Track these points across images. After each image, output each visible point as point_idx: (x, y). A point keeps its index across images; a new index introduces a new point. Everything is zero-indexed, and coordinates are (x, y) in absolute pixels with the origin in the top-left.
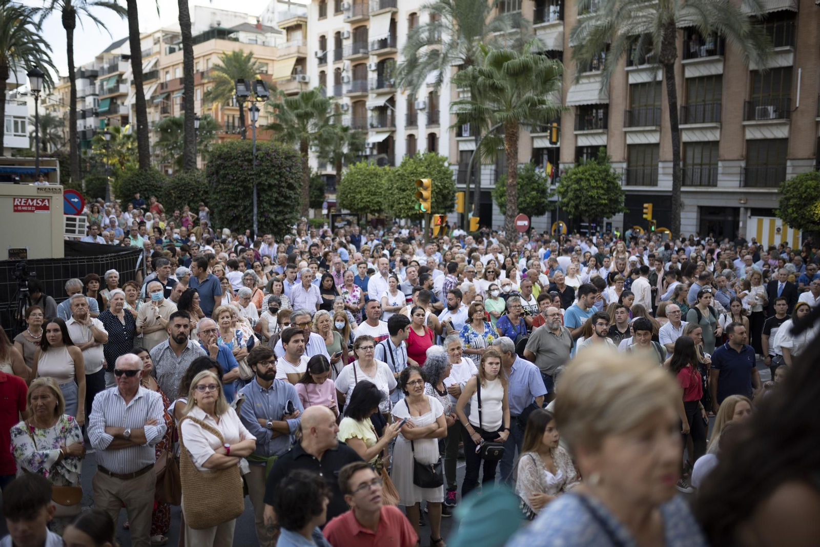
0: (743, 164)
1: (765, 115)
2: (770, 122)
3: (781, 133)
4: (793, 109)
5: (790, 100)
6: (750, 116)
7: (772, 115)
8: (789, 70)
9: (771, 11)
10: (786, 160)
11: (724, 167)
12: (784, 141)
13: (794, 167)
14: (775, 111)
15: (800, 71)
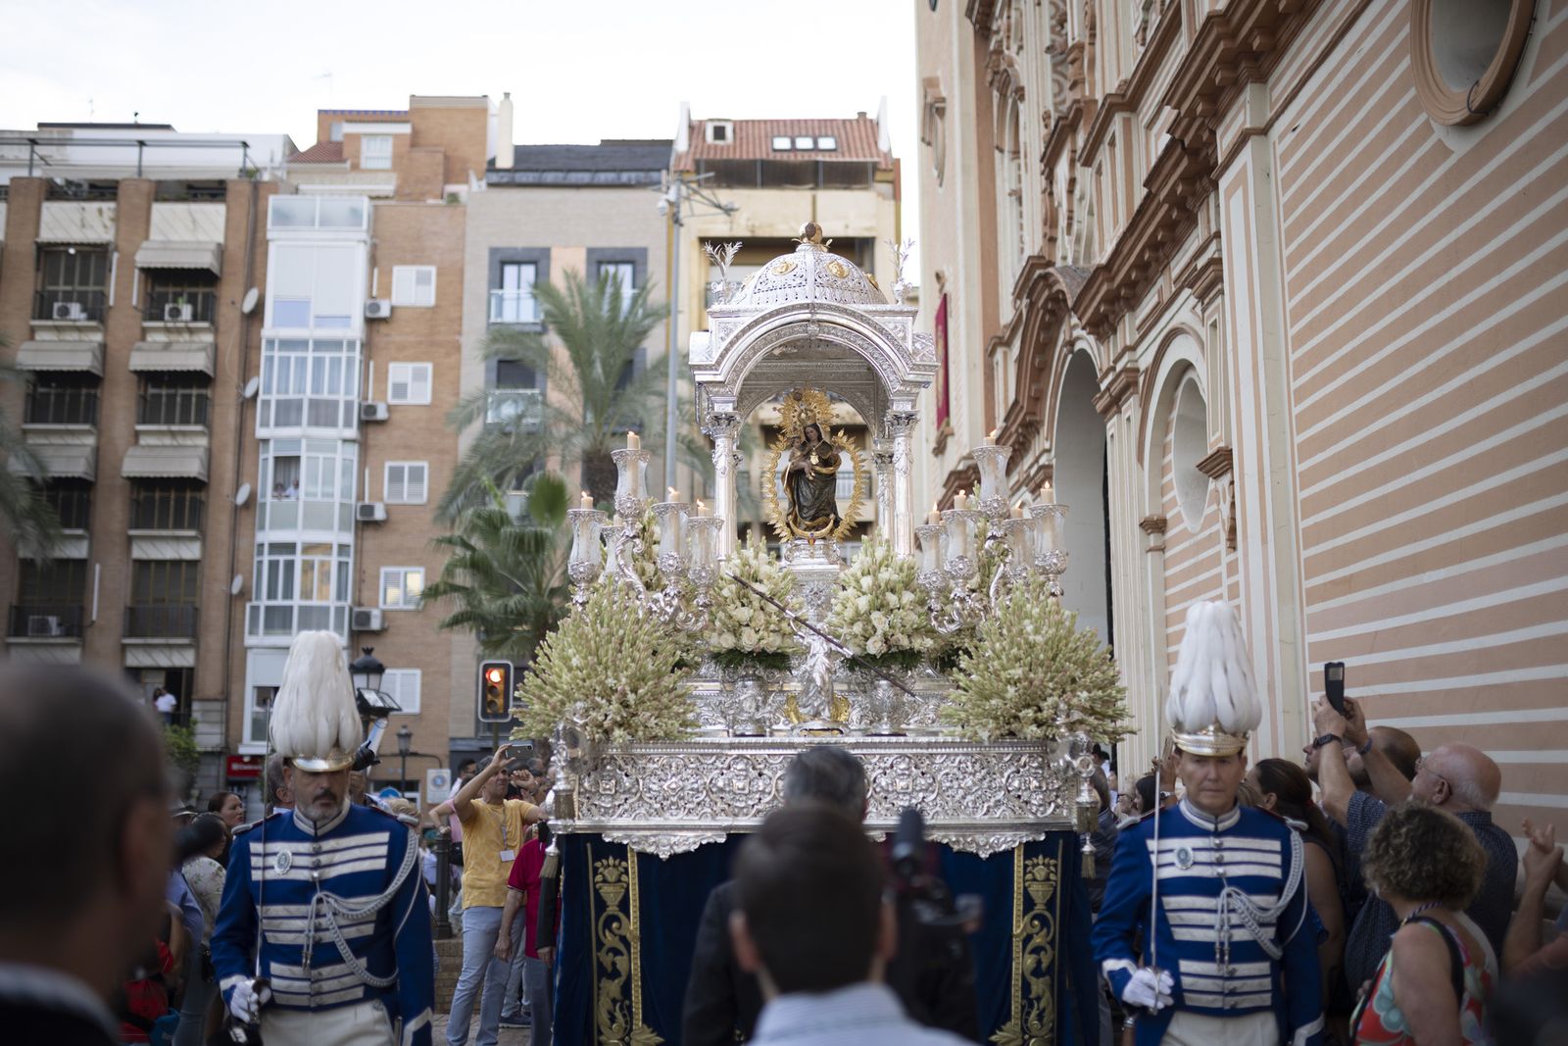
1: (43, 629)
2: (51, 641)
4: (86, 623)
5: (82, 610)
7: (55, 631)
8: (81, 564)
9: (56, 475)
14: (60, 625)
15: (98, 567)
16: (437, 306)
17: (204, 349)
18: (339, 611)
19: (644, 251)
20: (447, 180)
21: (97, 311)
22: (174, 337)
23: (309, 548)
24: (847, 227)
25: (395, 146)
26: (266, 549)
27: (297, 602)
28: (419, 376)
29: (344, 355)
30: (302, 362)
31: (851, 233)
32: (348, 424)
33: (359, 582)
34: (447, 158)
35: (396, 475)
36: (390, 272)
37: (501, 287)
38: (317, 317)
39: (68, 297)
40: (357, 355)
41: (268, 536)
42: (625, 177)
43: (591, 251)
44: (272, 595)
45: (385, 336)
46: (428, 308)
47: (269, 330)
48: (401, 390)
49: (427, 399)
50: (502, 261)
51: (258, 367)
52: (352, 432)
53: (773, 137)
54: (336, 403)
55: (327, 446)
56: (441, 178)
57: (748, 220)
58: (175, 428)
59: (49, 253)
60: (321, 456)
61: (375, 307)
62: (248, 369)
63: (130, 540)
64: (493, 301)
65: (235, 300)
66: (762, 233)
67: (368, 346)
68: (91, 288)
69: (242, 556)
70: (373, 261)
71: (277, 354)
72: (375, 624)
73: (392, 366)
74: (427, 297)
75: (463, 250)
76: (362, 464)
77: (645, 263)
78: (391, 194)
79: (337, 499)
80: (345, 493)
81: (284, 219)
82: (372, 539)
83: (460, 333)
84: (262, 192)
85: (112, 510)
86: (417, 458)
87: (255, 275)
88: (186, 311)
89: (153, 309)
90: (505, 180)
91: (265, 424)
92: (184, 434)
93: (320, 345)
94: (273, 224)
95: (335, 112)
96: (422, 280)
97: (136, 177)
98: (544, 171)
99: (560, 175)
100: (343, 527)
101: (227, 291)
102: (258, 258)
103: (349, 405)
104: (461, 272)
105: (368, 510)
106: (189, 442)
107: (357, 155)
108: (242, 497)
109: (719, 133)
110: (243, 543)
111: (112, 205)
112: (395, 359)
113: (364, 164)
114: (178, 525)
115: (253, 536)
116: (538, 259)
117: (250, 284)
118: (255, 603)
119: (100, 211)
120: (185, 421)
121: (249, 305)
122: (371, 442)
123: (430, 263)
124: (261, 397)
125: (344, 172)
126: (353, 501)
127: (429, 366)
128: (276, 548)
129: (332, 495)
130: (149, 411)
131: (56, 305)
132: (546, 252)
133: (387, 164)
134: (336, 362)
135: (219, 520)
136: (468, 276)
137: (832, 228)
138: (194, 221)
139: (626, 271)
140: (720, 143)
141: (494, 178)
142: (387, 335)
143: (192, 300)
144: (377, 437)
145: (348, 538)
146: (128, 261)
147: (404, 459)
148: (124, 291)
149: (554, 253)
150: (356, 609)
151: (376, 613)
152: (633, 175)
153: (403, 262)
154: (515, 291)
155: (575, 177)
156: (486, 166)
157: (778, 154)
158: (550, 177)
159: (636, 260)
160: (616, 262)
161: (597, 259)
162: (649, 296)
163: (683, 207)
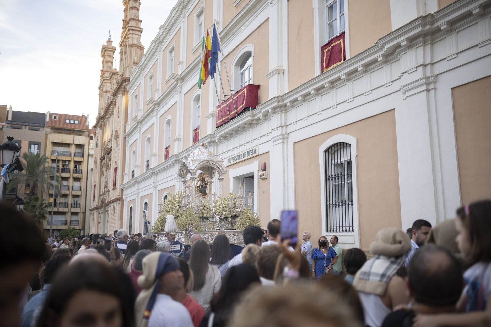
19: (40, 143)
24: (80, 142)
31: (80, 144)
42: (35, 125)
43: (29, 142)
53: (66, 119)
57: (61, 140)
66: (63, 142)
75: (3, 139)
77: (40, 145)
90: (10, 123)
98: (18, 122)
99: (22, 123)
109: (55, 117)
116: (19, 143)
132: (20, 141)
137: (77, 142)
139: (36, 146)
140: (55, 119)
141: (8, 122)
149: (22, 141)
152: (37, 125)
155: (25, 124)
156: (6, 120)
157: (67, 124)
158: (20, 123)
159: (39, 144)
160: (35, 144)
161: (31, 143)
162: (41, 151)
163: (48, 136)
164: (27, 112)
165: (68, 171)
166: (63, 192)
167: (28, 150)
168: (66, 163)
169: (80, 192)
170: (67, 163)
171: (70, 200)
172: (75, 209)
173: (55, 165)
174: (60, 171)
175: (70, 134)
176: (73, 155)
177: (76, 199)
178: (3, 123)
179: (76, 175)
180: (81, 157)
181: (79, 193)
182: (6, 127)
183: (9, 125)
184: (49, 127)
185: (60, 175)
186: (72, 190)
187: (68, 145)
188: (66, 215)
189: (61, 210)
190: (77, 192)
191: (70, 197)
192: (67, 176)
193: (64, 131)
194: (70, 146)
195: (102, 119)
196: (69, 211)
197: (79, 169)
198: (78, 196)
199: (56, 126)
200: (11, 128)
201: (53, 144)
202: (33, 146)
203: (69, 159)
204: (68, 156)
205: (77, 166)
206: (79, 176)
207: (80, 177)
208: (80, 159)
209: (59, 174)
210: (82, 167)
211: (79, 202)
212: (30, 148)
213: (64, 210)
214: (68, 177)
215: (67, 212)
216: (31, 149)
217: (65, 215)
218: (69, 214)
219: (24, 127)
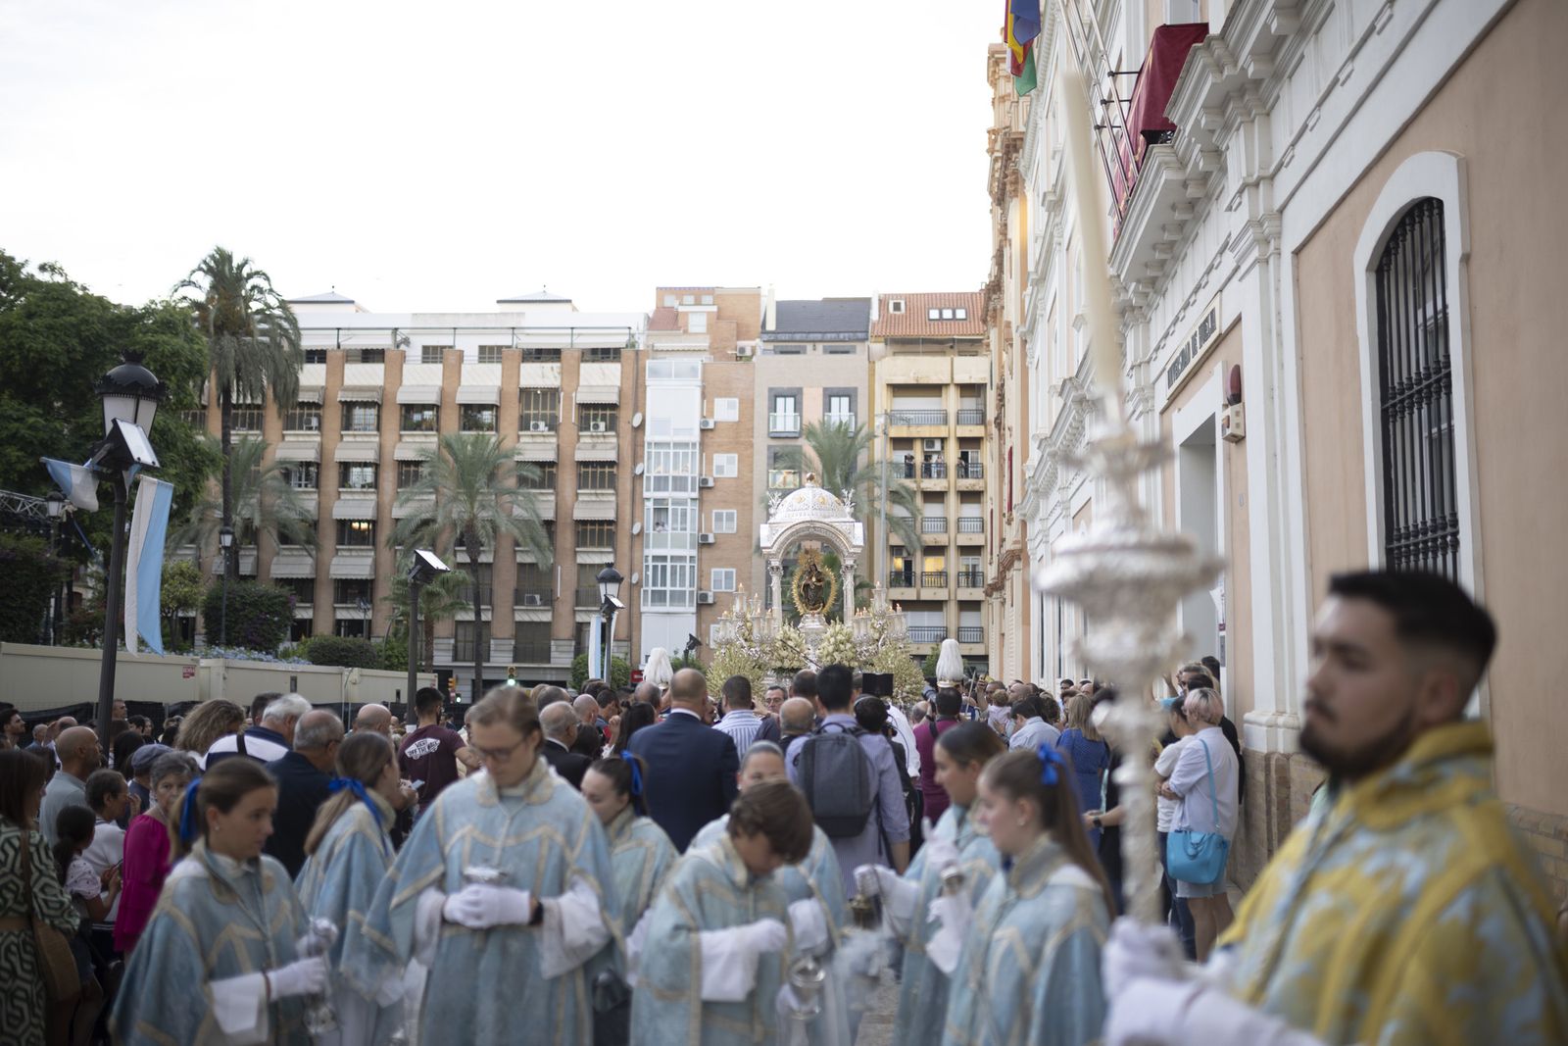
0: (513, 642)
1: (532, 601)
2: (537, 608)
3: (546, 617)
4: (554, 598)
5: (552, 591)
6: (518, 599)
7: (539, 603)
8: (551, 567)
10: (550, 640)
11: (496, 645)
12: (548, 624)
13: (557, 646)
14: (541, 600)
15: (559, 568)
16: (739, 421)
17: (613, 449)
18: (691, 593)
19: (855, 390)
20: (738, 339)
21: (553, 425)
22: (595, 440)
23: (673, 558)
24: (971, 377)
25: (708, 320)
26: (650, 559)
27: (668, 588)
28: (730, 462)
29: (690, 451)
30: (667, 455)
31: (973, 381)
32: (693, 490)
33: (700, 577)
34: (738, 324)
35: (719, 517)
36: (713, 402)
37: (775, 412)
38: (674, 429)
39: (536, 417)
40: (697, 450)
41: (651, 551)
42: (842, 336)
43: (825, 389)
44: (654, 584)
45: (710, 438)
46: (735, 422)
47: (650, 436)
48: (720, 469)
49: (735, 475)
50: (775, 395)
51: (643, 457)
52: (695, 495)
53: (929, 309)
54: (686, 478)
55: (683, 502)
56: (735, 338)
57: (915, 374)
58: (599, 491)
59: (526, 393)
60: (680, 507)
61: (707, 423)
62: (636, 458)
63: (576, 553)
64: (771, 418)
65: (629, 419)
66: (922, 382)
67: (702, 444)
68: (548, 412)
69: (636, 562)
70: (704, 396)
71: (653, 450)
72: (710, 600)
73: (715, 456)
74: (733, 415)
75: (753, 389)
76: (700, 511)
77: (856, 396)
78: (707, 348)
79: (688, 532)
80: (692, 529)
81: (655, 373)
82: (706, 553)
83: (753, 437)
84: (640, 357)
85: (566, 537)
86: (731, 508)
87: (638, 405)
88: (602, 425)
89: (584, 425)
90: (772, 338)
91: (648, 490)
92: (603, 494)
93: (677, 445)
94: (649, 377)
95: (666, 288)
96: (730, 406)
97: (569, 347)
98: (794, 333)
99: (804, 335)
100: (692, 547)
101: (624, 414)
102: (640, 395)
103: (693, 479)
104: (753, 401)
105: (705, 537)
106: (605, 498)
107: (686, 325)
108: (636, 530)
109: (897, 307)
110: (637, 555)
111: (558, 365)
112: (717, 452)
113: (691, 330)
114: (600, 544)
115: (642, 551)
116: (796, 394)
117: (635, 411)
118: (645, 588)
119: (552, 368)
120: (602, 486)
121: (636, 422)
122: (705, 499)
123: (735, 397)
124: (645, 475)
125: (679, 335)
126: (696, 532)
127: (736, 456)
128: (655, 558)
129: (685, 529)
130: (583, 482)
131: (532, 423)
132: (800, 390)
133: (704, 329)
134: (685, 455)
135: (623, 542)
136: (756, 404)
137: (962, 378)
138: (604, 374)
139: (845, 401)
140: (897, 313)
141: (766, 337)
142: (712, 438)
143: (603, 419)
144: (708, 496)
145: (694, 553)
146: (569, 398)
147: (723, 508)
148: (567, 415)
149: (805, 390)
150: (700, 592)
151: (710, 594)
152: (846, 335)
153: (720, 396)
154: (783, 414)
155: (812, 336)
156: (760, 330)
157: (932, 323)
158: (798, 336)
159: (850, 394)
160: (840, 396)
161: (830, 394)
162: (859, 415)
163: (878, 365)
164: (821, 299)
165: (943, 472)
166: (930, 539)
167: (824, 415)
168: (933, 446)
169: (982, 536)
170: (938, 446)
171: (954, 563)
172: (971, 590)
173: (900, 456)
174: (918, 471)
175: (943, 353)
176: (952, 419)
177: (971, 560)
178: (754, 339)
179: (967, 484)
180: (977, 424)
181: (977, 540)
182: (759, 352)
183: (770, 346)
184: (877, 339)
185: (918, 487)
186: (959, 530)
187: (935, 389)
188: (945, 609)
189: (927, 594)
190: (973, 536)
191: (952, 552)
192: (938, 489)
193: (921, 348)
194: (944, 391)
195: (995, 293)
196: (952, 597)
197: (976, 464)
198: (976, 550)
199: (900, 332)
200: (776, 353)
201: (894, 392)
202: (835, 401)
203: (942, 432)
204: (937, 424)
205: (967, 453)
206: (974, 485)
207: (977, 488)
208: (976, 431)
209: (915, 482)
210: (982, 456)
211: (980, 569)
212: (828, 408)
213: (935, 594)
214: (943, 490)
215: (946, 601)
216: (830, 411)
217: (941, 610)
218: (953, 608)
219: (809, 346)
